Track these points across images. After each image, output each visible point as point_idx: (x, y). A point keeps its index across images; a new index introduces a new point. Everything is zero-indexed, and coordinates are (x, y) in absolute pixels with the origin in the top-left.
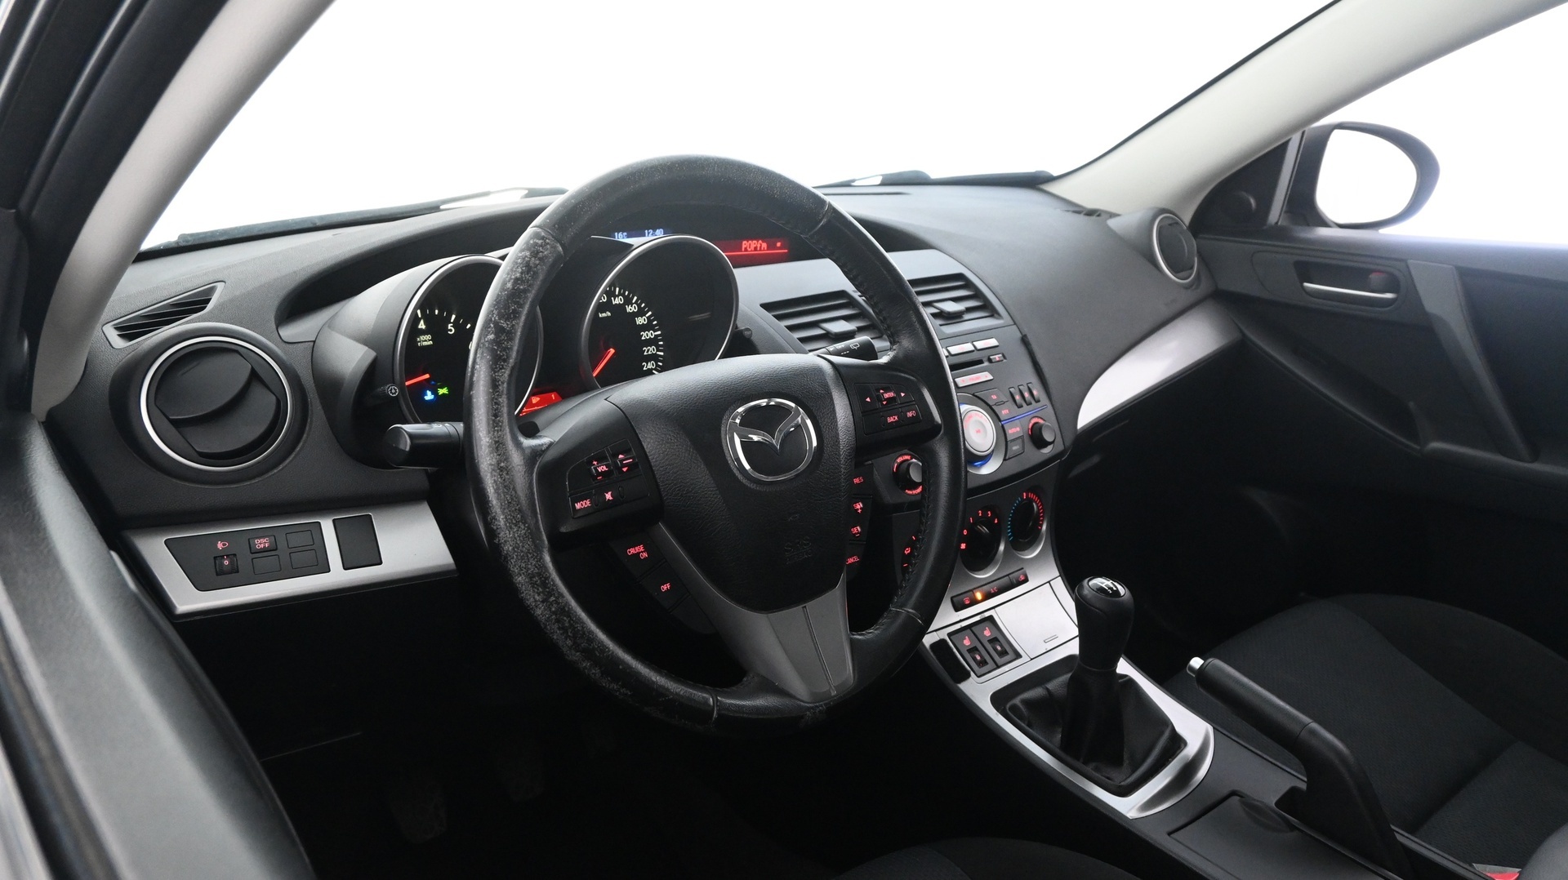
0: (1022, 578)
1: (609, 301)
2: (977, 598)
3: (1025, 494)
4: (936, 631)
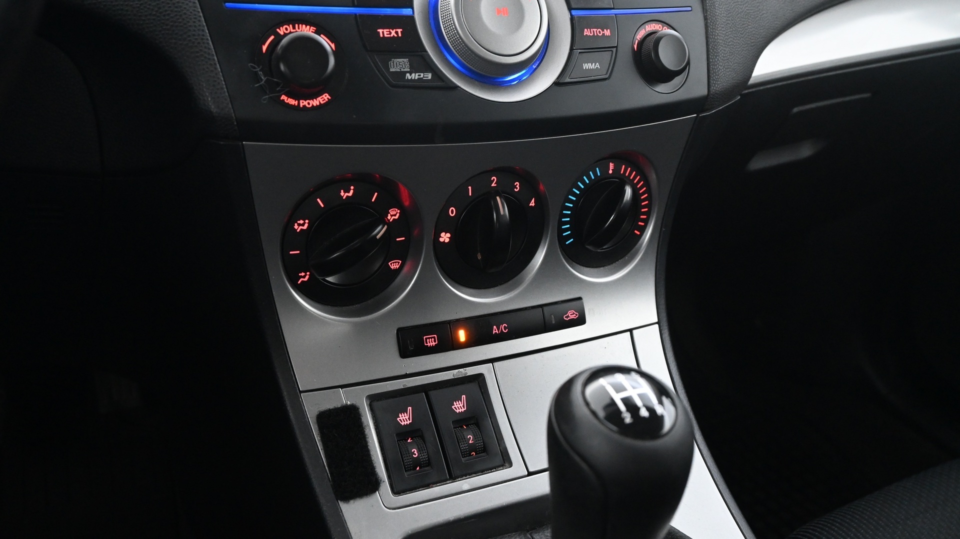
0: (572, 315)
2: (457, 338)
3: (611, 166)
4: (342, 387)
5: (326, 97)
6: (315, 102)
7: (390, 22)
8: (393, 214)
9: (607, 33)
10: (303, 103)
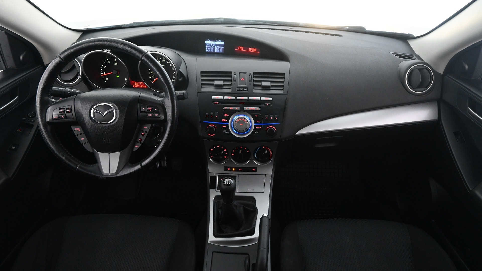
0: (254, 170)
1: (166, 62)
2: (233, 169)
3: (264, 147)
4: (215, 173)
5: (214, 135)
6: (213, 135)
7: (224, 125)
8: (225, 150)
9: (260, 128)
10: (211, 135)
